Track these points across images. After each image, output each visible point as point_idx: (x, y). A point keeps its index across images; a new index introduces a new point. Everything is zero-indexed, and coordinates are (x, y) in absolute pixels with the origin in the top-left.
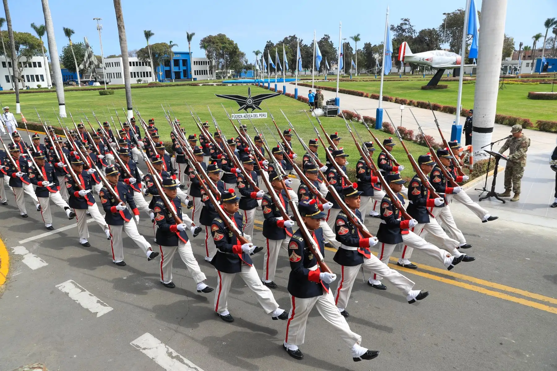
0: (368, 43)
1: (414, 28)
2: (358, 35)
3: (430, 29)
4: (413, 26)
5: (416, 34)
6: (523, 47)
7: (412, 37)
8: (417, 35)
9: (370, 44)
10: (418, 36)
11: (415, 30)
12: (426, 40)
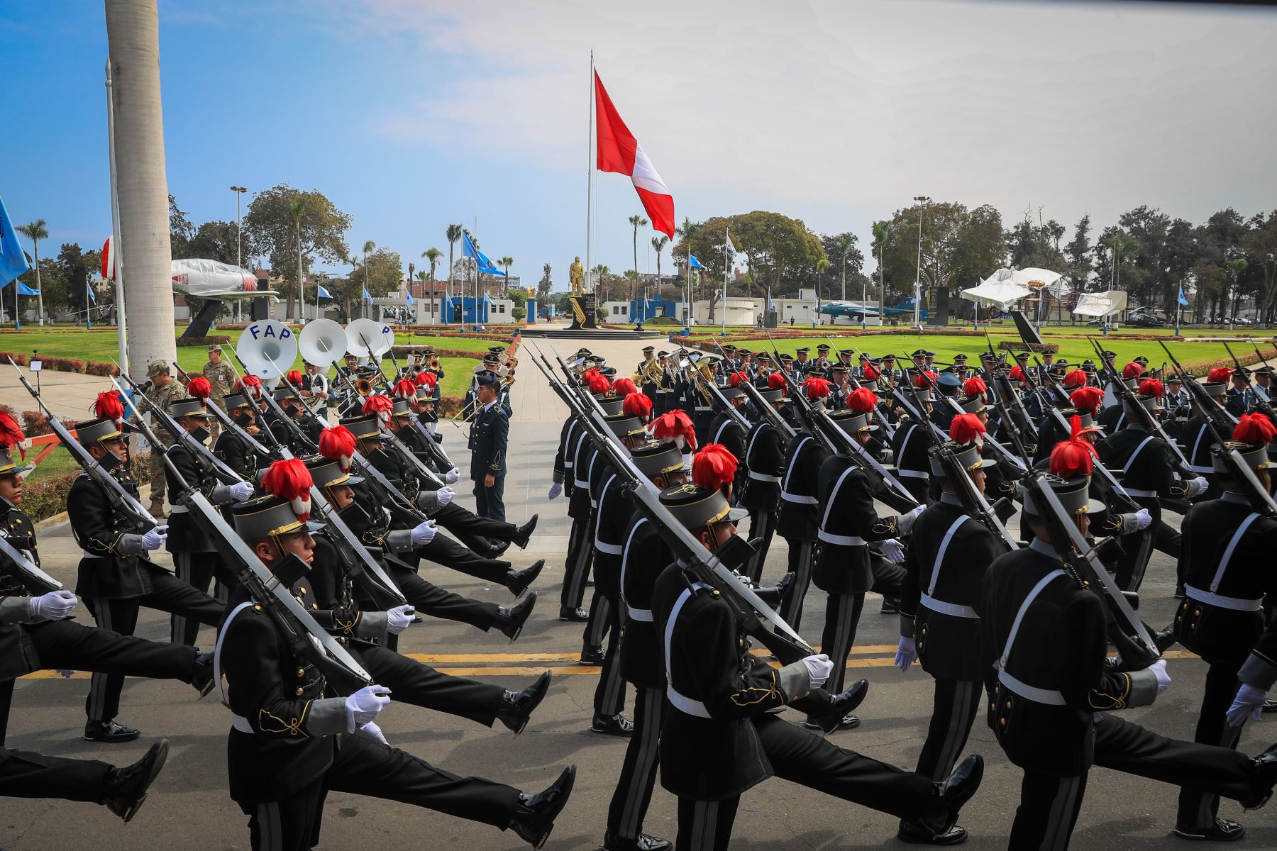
0: (72, 244)
1: (186, 218)
2: (41, 223)
3: (224, 223)
4: (183, 214)
5: (192, 231)
6: (416, 272)
7: (184, 239)
8: (195, 233)
9: (76, 249)
10: (197, 237)
11: (189, 223)
12: (217, 246)
